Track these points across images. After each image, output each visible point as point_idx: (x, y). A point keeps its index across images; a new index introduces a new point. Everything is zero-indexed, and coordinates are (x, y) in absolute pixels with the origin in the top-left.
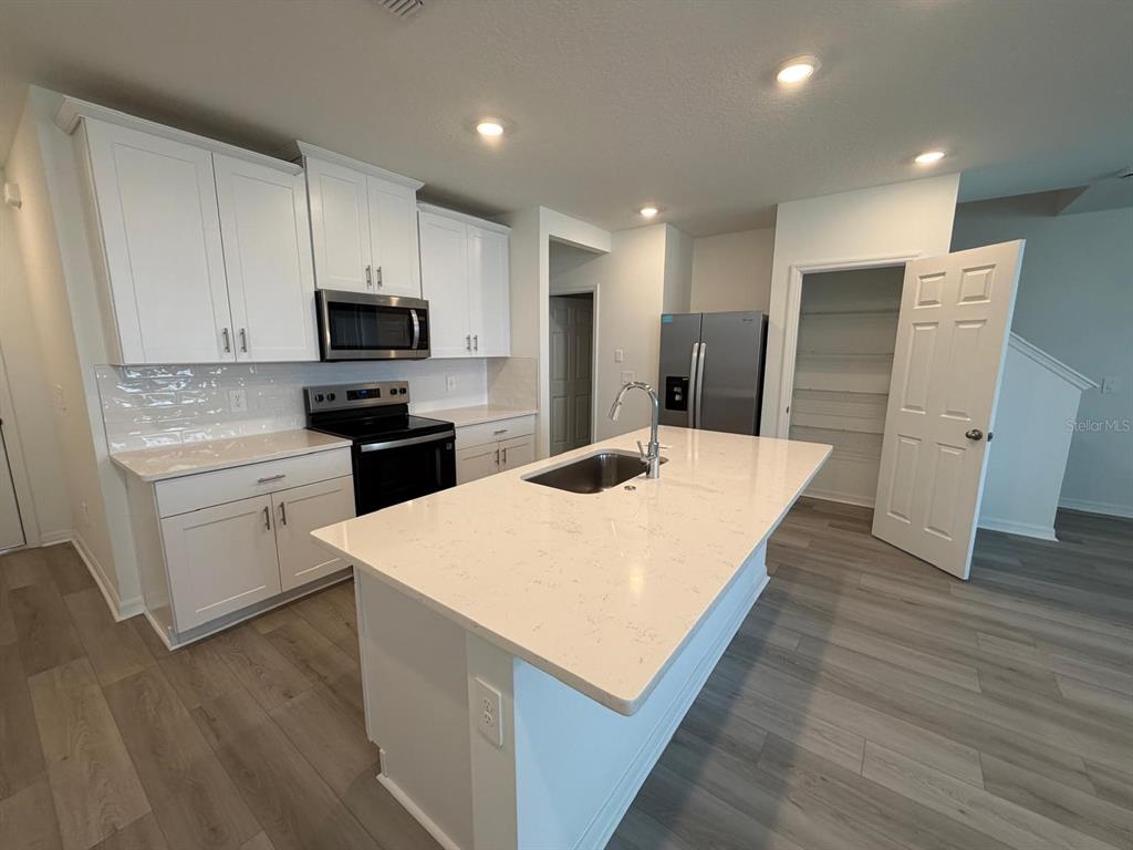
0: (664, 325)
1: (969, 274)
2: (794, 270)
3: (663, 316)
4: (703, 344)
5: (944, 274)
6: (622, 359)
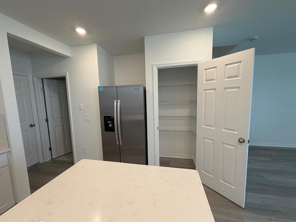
0: (100, 92)
1: (228, 66)
2: (154, 67)
3: (99, 87)
4: (119, 101)
5: (216, 67)
6: (83, 109)
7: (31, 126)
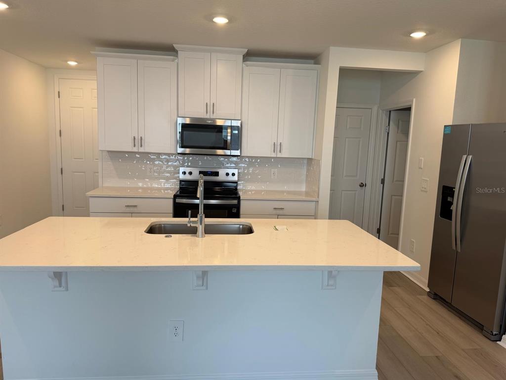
3: (445, 126)
4: (470, 157)
6: (422, 167)
7: (362, 185)
